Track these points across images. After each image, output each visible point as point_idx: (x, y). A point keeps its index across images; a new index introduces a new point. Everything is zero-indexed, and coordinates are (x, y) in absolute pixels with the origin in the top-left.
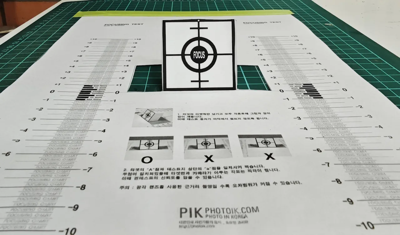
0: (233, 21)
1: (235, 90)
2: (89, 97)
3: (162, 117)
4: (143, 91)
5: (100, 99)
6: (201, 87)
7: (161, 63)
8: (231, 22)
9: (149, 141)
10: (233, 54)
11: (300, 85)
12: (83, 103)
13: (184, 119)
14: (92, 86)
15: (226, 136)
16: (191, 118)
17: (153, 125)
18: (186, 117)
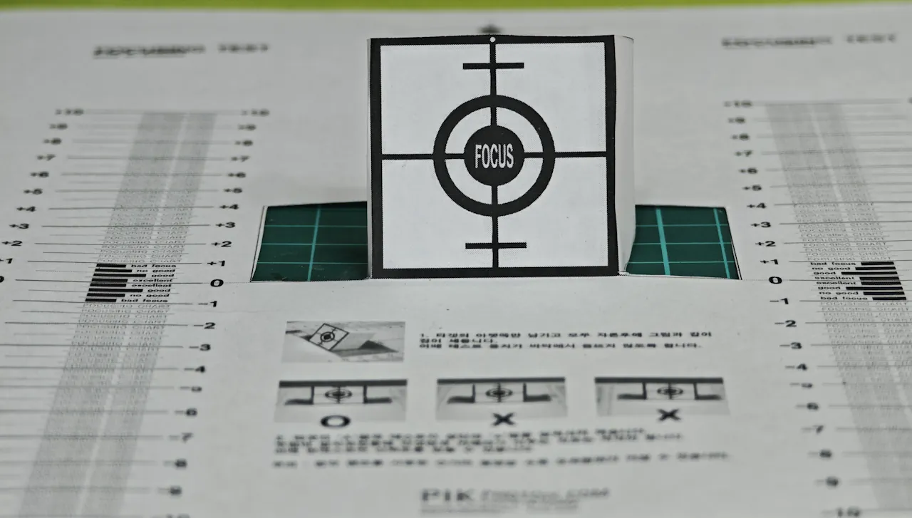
0: (609, 41)
1: (618, 276)
2: (128, 295)
3: (372, 340)
4: (305, 279)
6: (501, 265)
8: (602, 45)
9: (338, 390)
10: (610, 154)
11: (850, 266)
12: (114, 310)
13: (439, 346)
14: (124, 266)
15: (562, 380)
16: (460, 344)
17: (345, 358)
18: (445, 342)
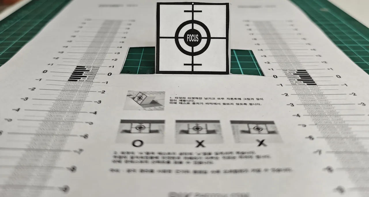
0: (227, 5)
1: (229, 75)
2: (82, 78)
3: (154, 100)
4: (136, 73)
5: (92, 80)
6: (194, 70)
7: (154, 45)
8: (225, 6)
9: (141, 124)
10: (227, 38)
11: (294, 71)
12: (76, 84)
13: (176, 103)
14: (84, 67)
15: (218, 122)
16: (183, 102)
17: (145, 108)
18: (178, 101)
